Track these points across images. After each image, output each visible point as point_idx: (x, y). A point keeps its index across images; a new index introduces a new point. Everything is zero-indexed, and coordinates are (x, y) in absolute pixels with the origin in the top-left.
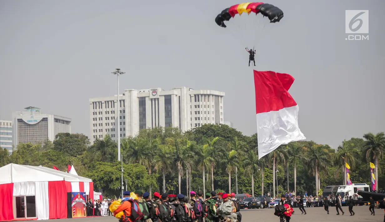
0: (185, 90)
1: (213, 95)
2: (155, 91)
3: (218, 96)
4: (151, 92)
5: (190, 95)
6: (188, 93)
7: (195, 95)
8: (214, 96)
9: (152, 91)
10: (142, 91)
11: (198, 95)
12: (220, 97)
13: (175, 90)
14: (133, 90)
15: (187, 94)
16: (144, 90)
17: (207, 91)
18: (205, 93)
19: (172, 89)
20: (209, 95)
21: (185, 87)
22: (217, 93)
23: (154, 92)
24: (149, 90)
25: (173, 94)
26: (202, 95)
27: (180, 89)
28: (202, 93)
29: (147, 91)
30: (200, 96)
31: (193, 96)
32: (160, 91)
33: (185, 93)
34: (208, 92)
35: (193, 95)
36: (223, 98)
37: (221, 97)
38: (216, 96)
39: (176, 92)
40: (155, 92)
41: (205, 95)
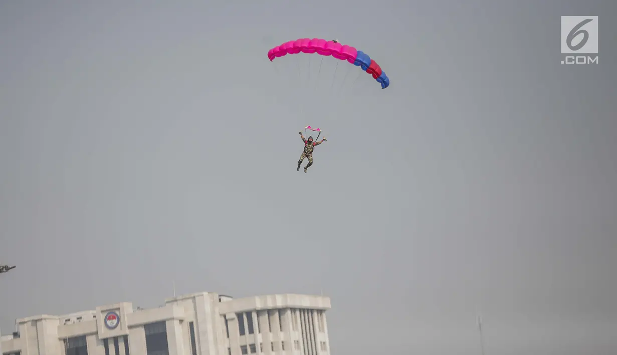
0: (207, 301)
1: (293, 310)
2: (112, 315)
3: (311, 311)
4: (102, 317)
5: (225, 316)
6: (217, 310)
7: (239, 316)
8: (298, 313)
9: (105, 314)
10: (73, 317)
11: (249, 314)
12: (315, 314)
13: (175, 303)
14: (44, 316)
15: (213, 312)
16: (79, 314)
17: (274, 300)
18: (270, 305)
19: (167, 302)
20: (281, 311)
21: (205, 293)
22: (306, 302)
23: (109, 319)
24: (95, 312)
25: (173, 319)
26: (259, 313)
27: (190, 301)
28: (259, 305)
29: (87, 315)
30: (254, 315)
31: (233, 319)
32: (129, 313)
33: (208, 308)
34: (280, 302)
35: (235, 316)
36: (324, 315)
37: (320, 311)
38: (302, 310)
39: (180, 311)
40: (114, 318)
41: (270, 312)
